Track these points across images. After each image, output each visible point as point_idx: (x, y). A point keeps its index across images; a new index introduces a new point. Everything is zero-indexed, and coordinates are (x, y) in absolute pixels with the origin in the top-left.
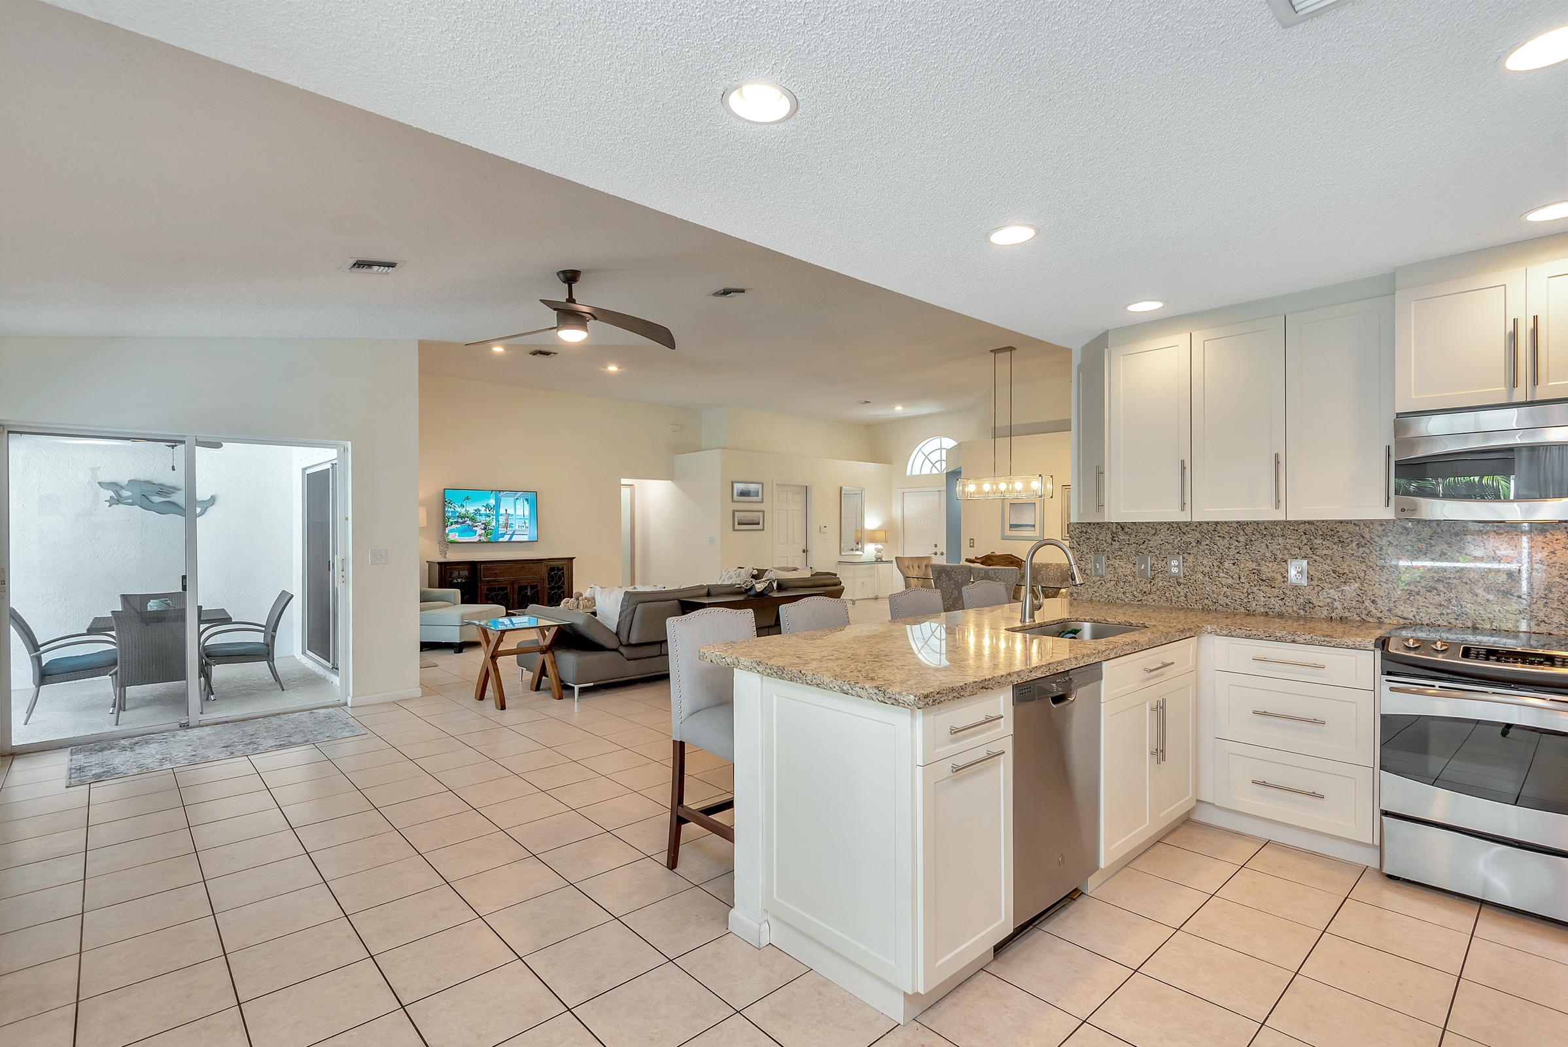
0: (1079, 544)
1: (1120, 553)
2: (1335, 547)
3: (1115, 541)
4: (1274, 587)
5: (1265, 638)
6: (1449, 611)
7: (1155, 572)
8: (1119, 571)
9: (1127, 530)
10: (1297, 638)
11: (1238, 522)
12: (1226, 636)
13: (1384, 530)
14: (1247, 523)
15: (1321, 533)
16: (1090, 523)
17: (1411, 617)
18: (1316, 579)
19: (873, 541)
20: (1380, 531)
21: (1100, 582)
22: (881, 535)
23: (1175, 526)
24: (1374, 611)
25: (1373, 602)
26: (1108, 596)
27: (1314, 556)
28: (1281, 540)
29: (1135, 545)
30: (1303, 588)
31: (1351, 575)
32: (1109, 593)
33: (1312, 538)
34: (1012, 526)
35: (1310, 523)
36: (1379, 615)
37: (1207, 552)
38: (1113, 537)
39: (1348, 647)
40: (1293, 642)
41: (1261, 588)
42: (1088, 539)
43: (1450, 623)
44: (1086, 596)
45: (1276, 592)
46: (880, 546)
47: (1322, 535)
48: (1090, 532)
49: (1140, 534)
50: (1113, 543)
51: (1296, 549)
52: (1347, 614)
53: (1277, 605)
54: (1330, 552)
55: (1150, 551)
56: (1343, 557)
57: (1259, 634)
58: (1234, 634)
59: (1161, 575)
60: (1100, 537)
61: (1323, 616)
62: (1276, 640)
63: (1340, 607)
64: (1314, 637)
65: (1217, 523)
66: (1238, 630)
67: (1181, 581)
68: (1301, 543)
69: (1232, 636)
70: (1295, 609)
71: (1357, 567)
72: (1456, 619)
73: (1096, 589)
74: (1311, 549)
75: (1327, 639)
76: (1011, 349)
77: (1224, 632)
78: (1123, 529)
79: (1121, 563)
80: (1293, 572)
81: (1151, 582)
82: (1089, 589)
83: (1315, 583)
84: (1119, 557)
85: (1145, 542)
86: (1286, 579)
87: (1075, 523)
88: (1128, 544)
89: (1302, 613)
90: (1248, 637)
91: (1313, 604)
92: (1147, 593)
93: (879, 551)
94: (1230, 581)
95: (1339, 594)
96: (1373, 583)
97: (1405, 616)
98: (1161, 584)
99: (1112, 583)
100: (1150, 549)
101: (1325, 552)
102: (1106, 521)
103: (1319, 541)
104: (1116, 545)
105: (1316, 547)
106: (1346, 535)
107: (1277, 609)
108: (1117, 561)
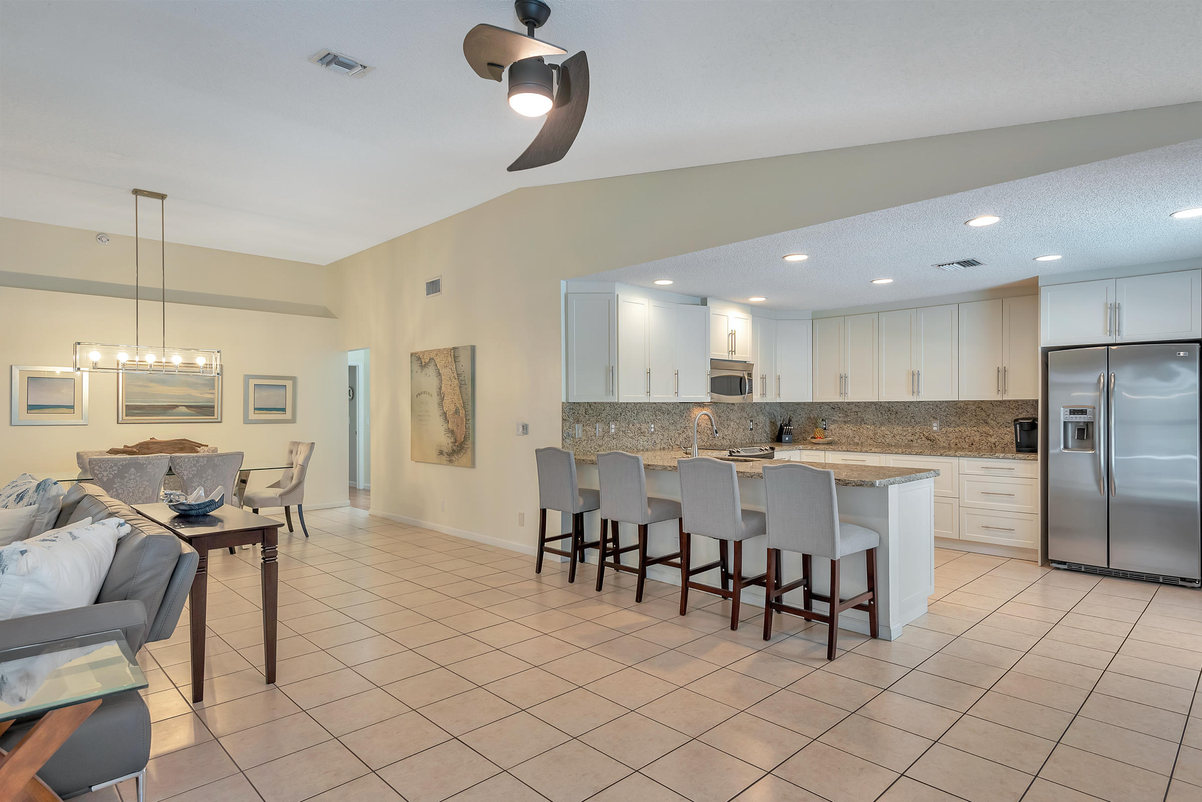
0: (569, 417)
1: (588, 422)
2: (662, 415)
3: (587, 414)
4: (646, 436)
7: (604, 433)
8: (589, 433)
9: (592, 407)
11: (634, 403)
14: (637, 403)
16: (574, 403)
18: (657, 431)
20: (672, 407)
21: (580, 442)
23: (612, 405)
24: (671, 443)
25: (671, 439)
27: (656, 420)
28: (647, 412)
29: (596, 417)
30: (653, 435)
31: (665, 428)
32: (584, 449)
33: (656, 411)
35: (655, 403)
37: (624, 419)
38: (586, 412)
42: (573, 413)
47: (658, 409)
48: (575, 408)
49: (597, 410)
50: (586, 416)
51: (651, 416)
52: (665, 446)
53: (646, 445)
54: (660, 417)
55: (602, 420)
56: (664, 420)
59: (607, 435)
60: (580, 412)
61: (659, 448)
63: (663, 443)
65: (627, 403)
67: (615, 437)
68: (653, 413)
70: (651, 446)
71: (667, 424)
73: (577, 447)
74: (655, 416)
78: (590, 406)
79: (590, 429)
81: (602, 439)
82: (574, 447)
83: (656, 433)
84: (589, 424)
85: (600, 414)
86: (649, 432)
88: (593, 416)
89: (653, 447)
91: (656, 443)
92: (601, 446)
94: (631, 435)
95: (663, 437)
96: (671, 431)
98: (606, 440)
99: (586, 441)
100: (602, 419)
102: (616, 401)
103: (658, 413)
105: (657, 415)
106: (664, 409)
107: (646, 447)
108: (588, 427)
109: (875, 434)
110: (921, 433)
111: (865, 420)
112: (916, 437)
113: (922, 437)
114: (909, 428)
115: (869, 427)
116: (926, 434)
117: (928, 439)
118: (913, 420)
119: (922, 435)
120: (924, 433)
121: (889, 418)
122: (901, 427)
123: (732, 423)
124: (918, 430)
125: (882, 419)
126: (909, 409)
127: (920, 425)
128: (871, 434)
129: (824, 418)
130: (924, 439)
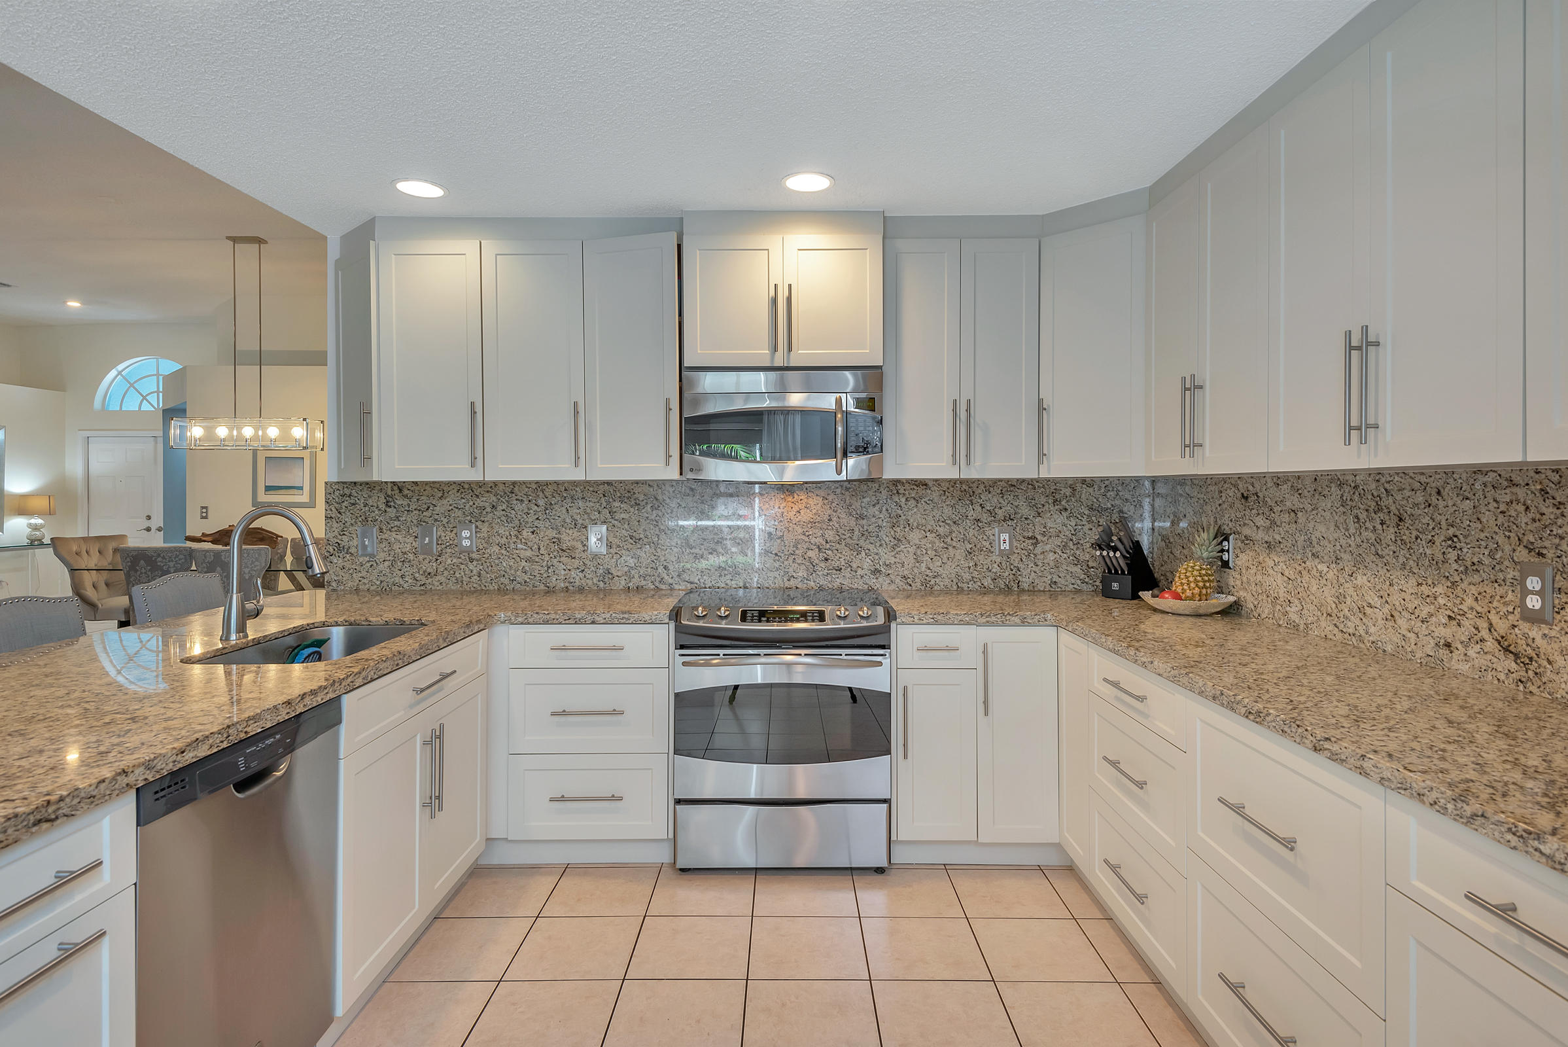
0: (340, 513)
1: (396, 523)
2: (632, 510)
3: (390, 507)
4: (574, 558)
5: (564, 622)
6: (726, 572)
7: (443, 546)
8: (396, 546)
9: (406, 492)
10: (597, 619)
11: (537, 482)
12: (522, 624)
13: (674, 492)
14: (547, 483)
15: (619, 495)
16: (355, 483)
17: (696, 581)
18: (614, 546)
19: (22, 512)
20: (671, 492)
21: (371, 563)
22: (42, 503)
23: (466, 486)
24: (666, 577)
25: (665, 568)
26: (381, 582)
27: (613, 522)
28: (581, 504)
29: (417, 512)
30: (602, 557)
31: (646, 540)
32: (381, 578)
33: (611, 500)
34: (268, 489)
35: (609, 483)
36: (670, 581)
37: (503, 518)
38: (387, 502)
39: (645, 623)
40: (593, 623)
41: (562, 559)
42: (353, 504)
43: (726, 584)
44: (350, 584)
45: (576, 562)
46: (39, 521)
47: (620, 497)
48: (356, 495)
49: (422, 498)
50: (388, 510)
51: (596, 513)
52: (643, 583)
53: (578, 578)
54: (628, 515)
55: (436, 520)
56: (639, 521)
57: (558, 617)
58: (531, 620)
59: (450, 550)
60: (370, 502)
61: (621, 587)
62: (576, 623)
63: (636, 576)
64: (614, 615)
65: (514, 483)
66: (535, 616)
67: (474, 556)
68: (601, 506)
69: (529, 624)
70: (595, 581)
71: (652, 532)
72: (732, 580)
73: (364, 574)
74: (610, 513)
75: (626, 616)
76: (259, 241)
77: (520, 619)
78: (400, 490)
79: (399, 537)
80: (593, 539)
81: (437, 560)
82: (354, 575)
83: (613, 551)
84: (396, 528)
85: (429, 507)
86: (586, 548)
87: (334, 482)
88: (408, 511)
89: (601, 585)
90: (546, 622)
91: (612, 574)
92: (432, 574)
93: (36, 528)
94: (529, 553)
95: (636, 561)
96: (665, 548)
97: (692, 580)
98: (449, 561)
99: (387, 563)
100: (436, 517)
101: (623, 516)
102: (375, 478)
103: (617, 504)
104: (392, 512)
105: (614, 510)
106: (641, 497)
107: (577, 584)
108: (394, 534)
109: (1340, 598)
110: (1479, 615)
111: (1314, 543)
112: (1463, 633)
113: (1484, 633)
114: (1440, 589)
115: (1326, 569)
116: (1502, 626)
117: (1507, 650)
118: (1452, 555)
119: (1483, 625)
120: (1494, 618)
121: (1379, 541)
122: (1413, 581)
123: (915, 536)
124: (1469, 601)
125: (1358, 540)
126: (1441, 504)
127: (1476, 578)
128: (1328, 596)
129: (1227, 531)
130: (1490, 645)
